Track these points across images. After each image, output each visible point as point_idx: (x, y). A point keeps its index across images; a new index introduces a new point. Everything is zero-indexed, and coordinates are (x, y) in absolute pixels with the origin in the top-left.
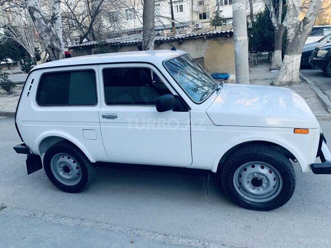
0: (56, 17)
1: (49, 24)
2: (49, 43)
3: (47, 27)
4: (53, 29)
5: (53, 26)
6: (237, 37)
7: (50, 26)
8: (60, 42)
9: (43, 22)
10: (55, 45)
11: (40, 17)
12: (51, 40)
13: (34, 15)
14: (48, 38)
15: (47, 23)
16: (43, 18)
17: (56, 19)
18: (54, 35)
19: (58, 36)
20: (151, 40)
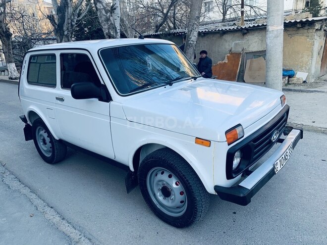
0: (115, 7)
1: (109, 14)
2: (107, 32)
3: (107, 17)
4: (111, 18)
5: (112, 16)
6: (269, 27)
7: (109, 16)
8: (116, 30)
9: (104, 12)
10: (112, 33)
11: (102, 7)
12: (109, 29)
13: (97, 6)
14: (106, 27)
15: (107, 13)
16: (104, 8)
17: (115, 9)
18: (112, 24)
19: (116, 24)
20: (194, 30)
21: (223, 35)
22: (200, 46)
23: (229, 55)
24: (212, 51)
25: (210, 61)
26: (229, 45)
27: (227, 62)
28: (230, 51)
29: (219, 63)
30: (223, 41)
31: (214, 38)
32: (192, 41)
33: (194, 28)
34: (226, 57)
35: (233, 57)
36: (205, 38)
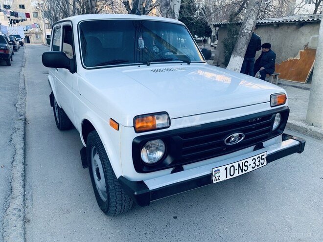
4: (171, 3)
8: (174, 16)
18: (170, 9)
19: (175, 10)
20: (250, 17)
21: (300, 28)
22: (272, 38)
23: (303, 51)
24: (283, 45)
25: (274, 56)
26: (306, 39)
27: (299, 59)
28: (306, 46)
29: (289, 59)
30: (299, 33)
31: (289, 30)
32: (247, 29)
33: (251, 15)
34: (299, 54)
35: (308, 53)
36: (279, 30)
